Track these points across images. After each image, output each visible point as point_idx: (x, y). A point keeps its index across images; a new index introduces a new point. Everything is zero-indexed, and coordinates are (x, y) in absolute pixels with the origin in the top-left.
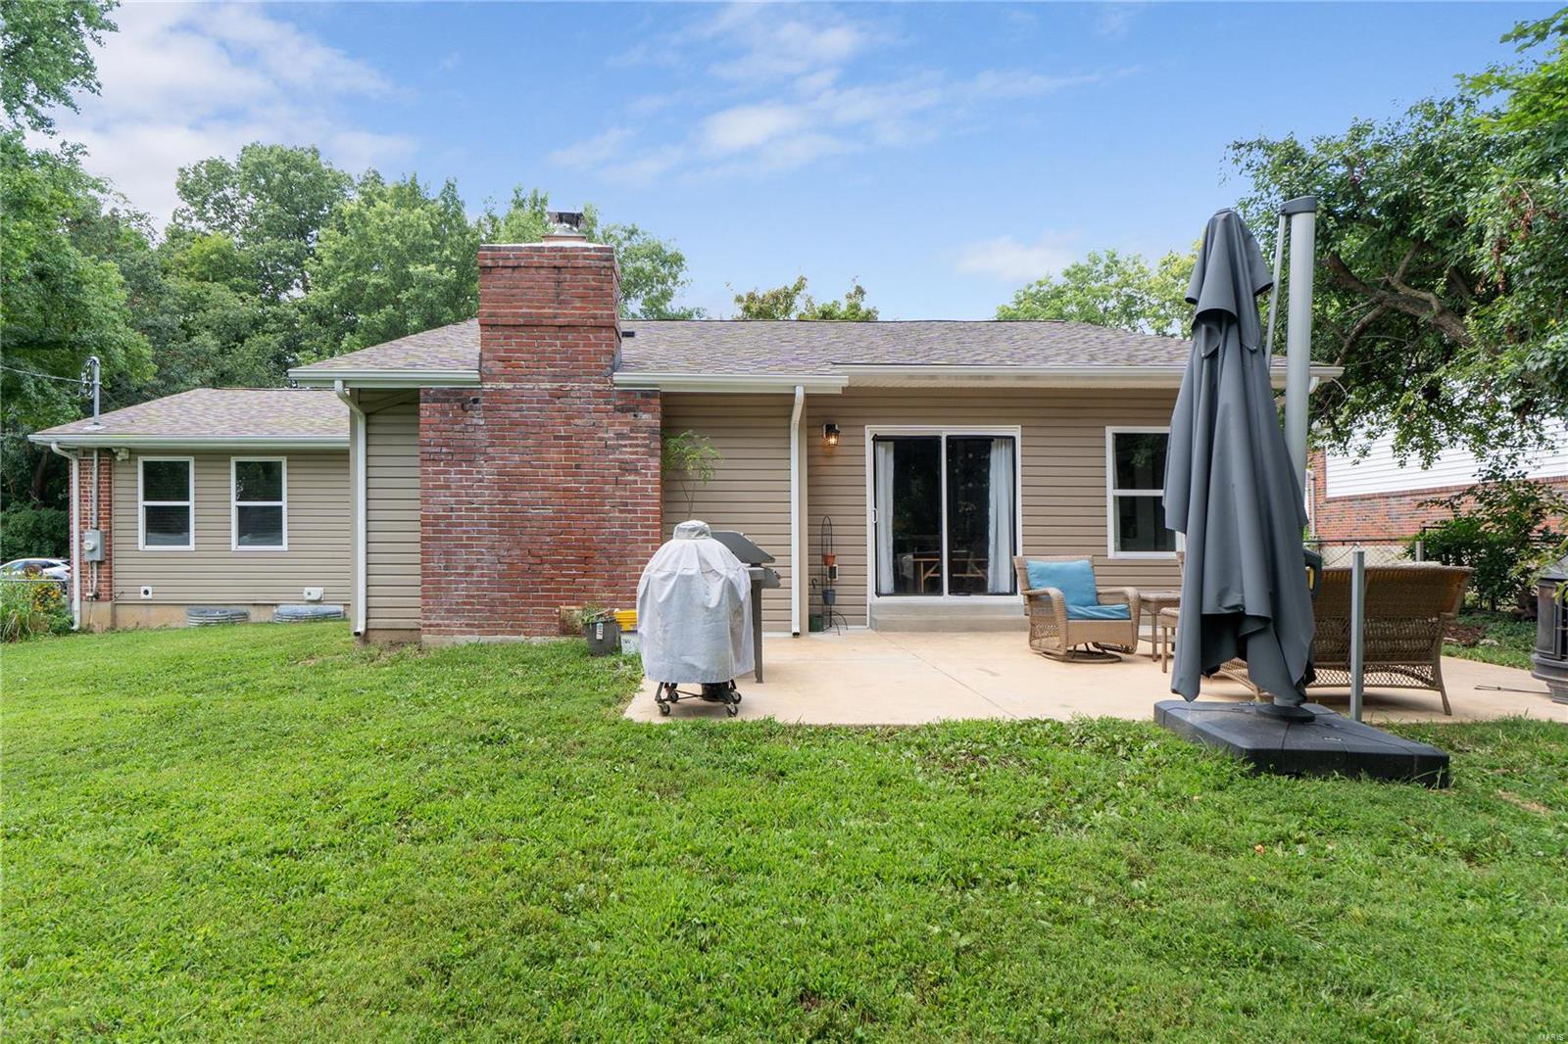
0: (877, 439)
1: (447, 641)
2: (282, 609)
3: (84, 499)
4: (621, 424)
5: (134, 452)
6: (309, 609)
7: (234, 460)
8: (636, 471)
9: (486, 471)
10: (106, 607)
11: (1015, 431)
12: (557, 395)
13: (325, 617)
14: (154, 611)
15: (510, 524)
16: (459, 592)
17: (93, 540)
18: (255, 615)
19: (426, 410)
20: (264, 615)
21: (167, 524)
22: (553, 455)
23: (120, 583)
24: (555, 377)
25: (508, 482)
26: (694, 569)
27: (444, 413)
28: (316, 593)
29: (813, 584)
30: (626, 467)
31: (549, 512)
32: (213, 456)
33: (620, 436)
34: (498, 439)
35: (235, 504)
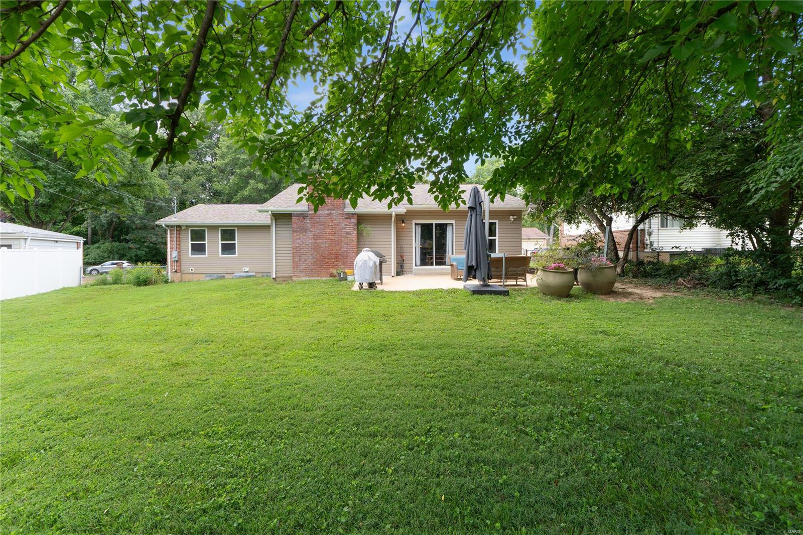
0: (416, 224)
1: (300, 279)
2: (236, 274)
3: (171, 241)
4: (346, 222)
5: (187, 227)
6: (245, 274)
7: (220, 229)
8: (350, 234)
9: (310, 235)
10: (179, 274)
11: (453, 222)
12: (329, 215)
13: (250, 276)
14: (194, 276)
15: (316, 248)
16: (303, 266)
17: (175, 254)
18: (227, 276)
19: (294, 219)
20: (230, 276)
21: (199, 249)
22: (328, 230)
23: (183, 267)
24: (328, 210)
25: (316, 237)
26: (367, 259)
27: (299, 220)
28: (247, 269)
29: (398, 263)
30: (348, 233)
31: (327, 245)
32: (213, 228)
33: (346, 225)
34: (313, 226)
35: (220, 242)
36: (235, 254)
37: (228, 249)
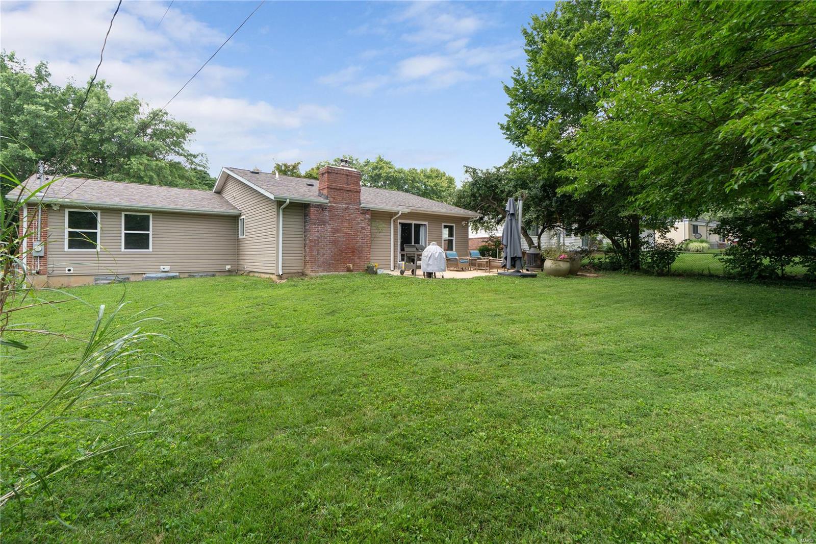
2: (148, 275)
4: (361, 217)
5: (63, 207)
6: (164, 275)
7: (123, 214)
8: (365, 229)
9: (329, 228)
10: (43, 278)
11: (426, 223)
12: (347, 208)
14: (72, 279)
15: (335, 242)
17: (39, 246)
18: (132, 278)
19: (312, 210)
20: (139, 278)
22: (345, 224)
23: (52, 266)
24: (346, 204)
25: (334, 231)
27: (317, 211)
28: (167, 268)
30: (363, 228)
31: (344, 239)
32: (112, 211)
33: (361, 220)
34: (331, 219)
35: (123, 232)
36: (148, 248)
37: (137, 241)
